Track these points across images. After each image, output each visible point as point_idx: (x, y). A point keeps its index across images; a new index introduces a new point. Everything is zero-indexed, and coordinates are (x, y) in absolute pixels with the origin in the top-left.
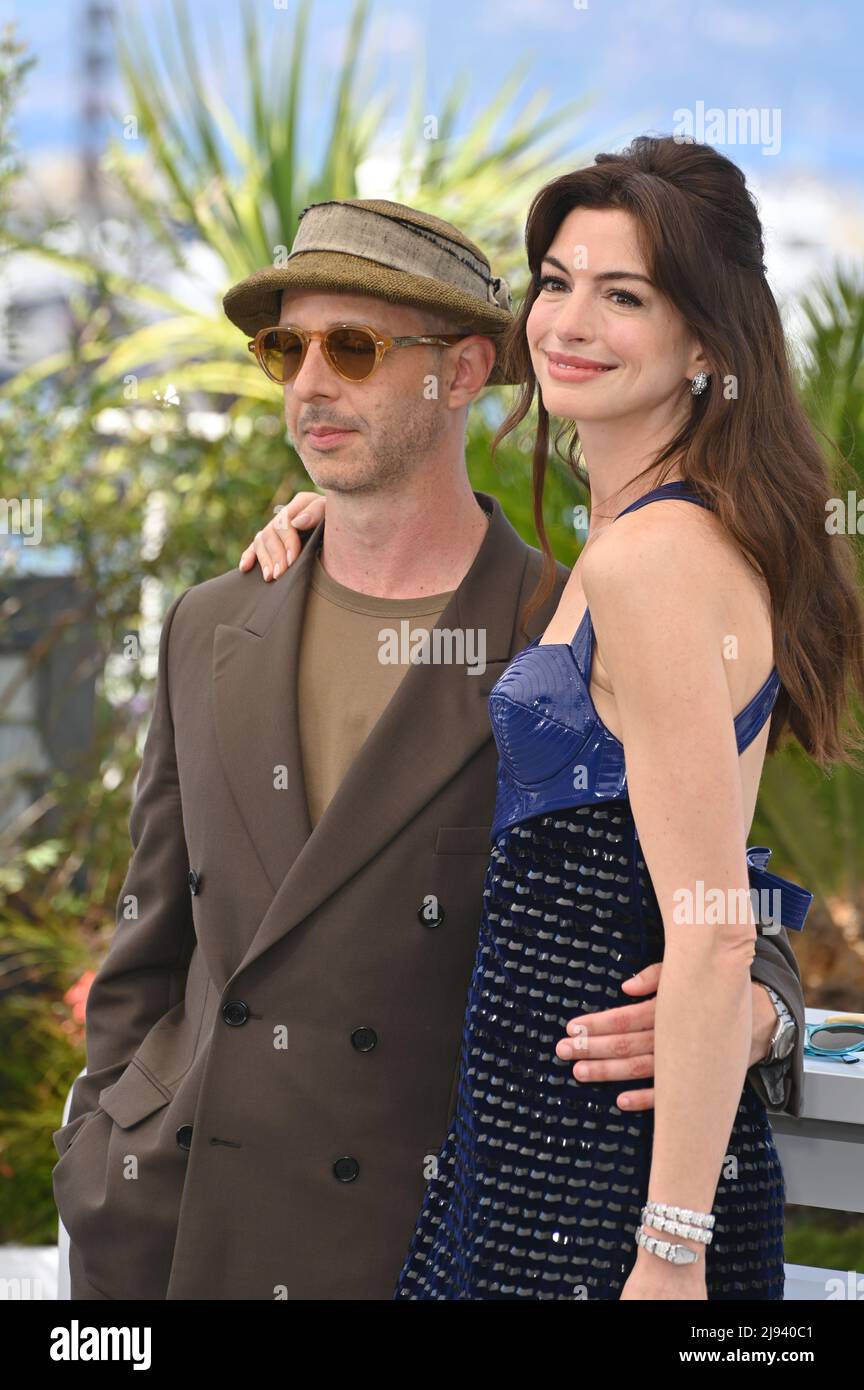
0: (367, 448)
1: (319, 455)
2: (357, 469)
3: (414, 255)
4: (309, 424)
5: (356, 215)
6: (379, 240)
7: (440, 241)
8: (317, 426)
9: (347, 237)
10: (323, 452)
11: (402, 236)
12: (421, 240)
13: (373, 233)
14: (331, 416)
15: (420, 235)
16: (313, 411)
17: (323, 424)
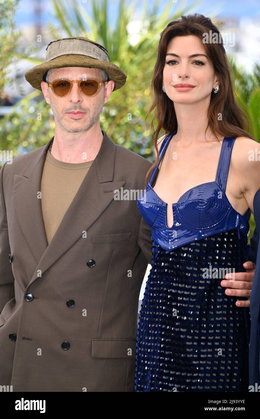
0: (89, 118)
1: (72, 120)
2: (85, 125)
3: (100, 55)
4: (73, 110)
5: (84, 42)
6: (92, 51)
7: (105, 51)
8: (76, 111)
9: (82, 50)
10: (76, 120)
11: (97, 49)
12: (101, 50)
13: (90, 48)
14: (80, 108)
15: (101, 49)
16: (75, 106)
17: (78, 110)
